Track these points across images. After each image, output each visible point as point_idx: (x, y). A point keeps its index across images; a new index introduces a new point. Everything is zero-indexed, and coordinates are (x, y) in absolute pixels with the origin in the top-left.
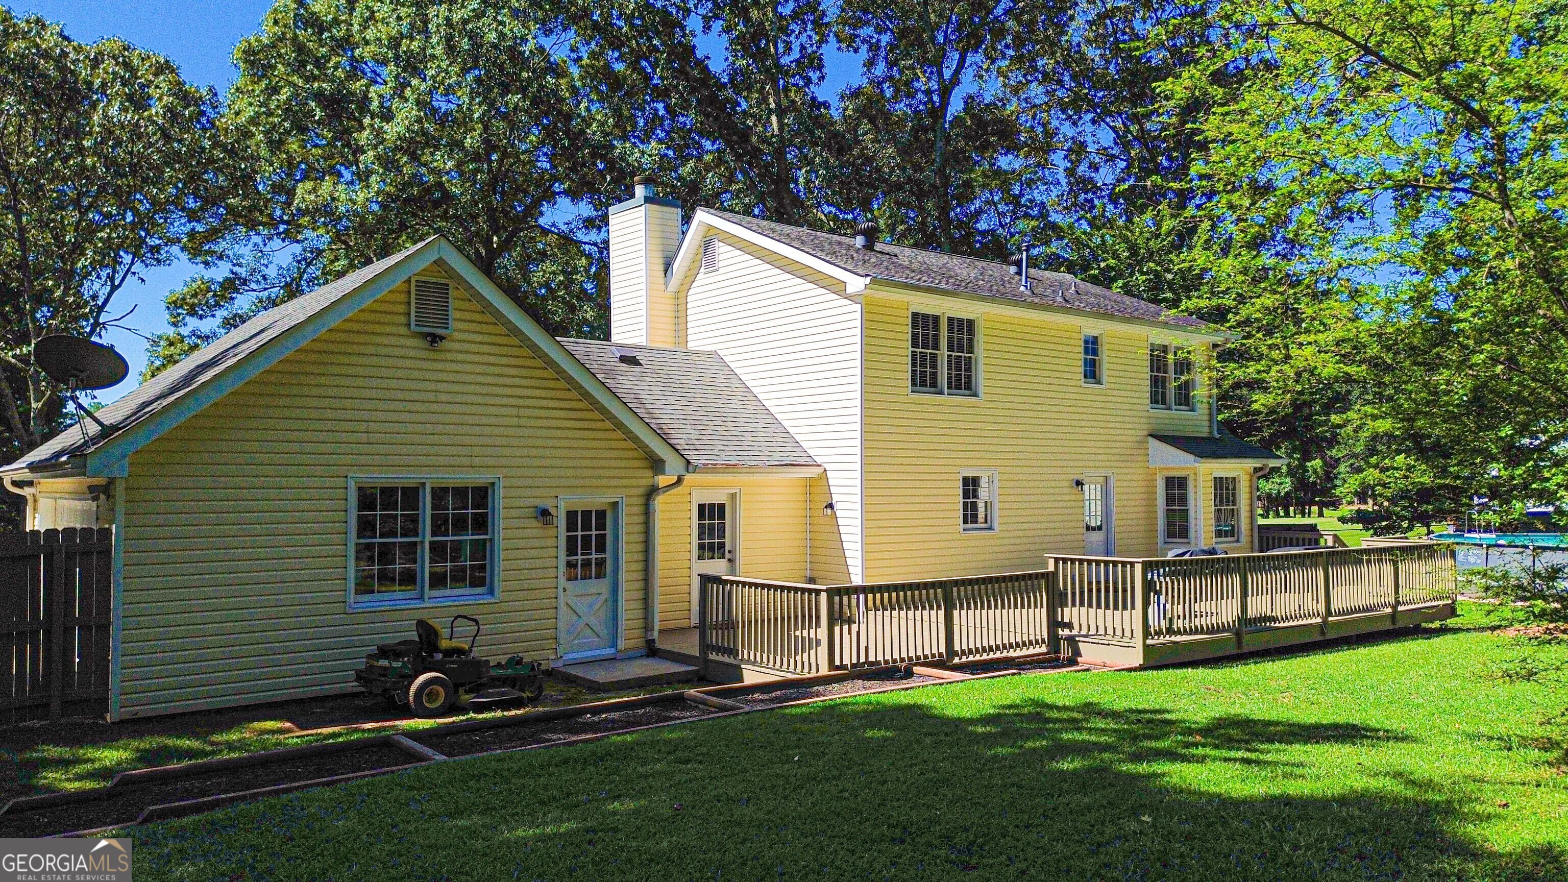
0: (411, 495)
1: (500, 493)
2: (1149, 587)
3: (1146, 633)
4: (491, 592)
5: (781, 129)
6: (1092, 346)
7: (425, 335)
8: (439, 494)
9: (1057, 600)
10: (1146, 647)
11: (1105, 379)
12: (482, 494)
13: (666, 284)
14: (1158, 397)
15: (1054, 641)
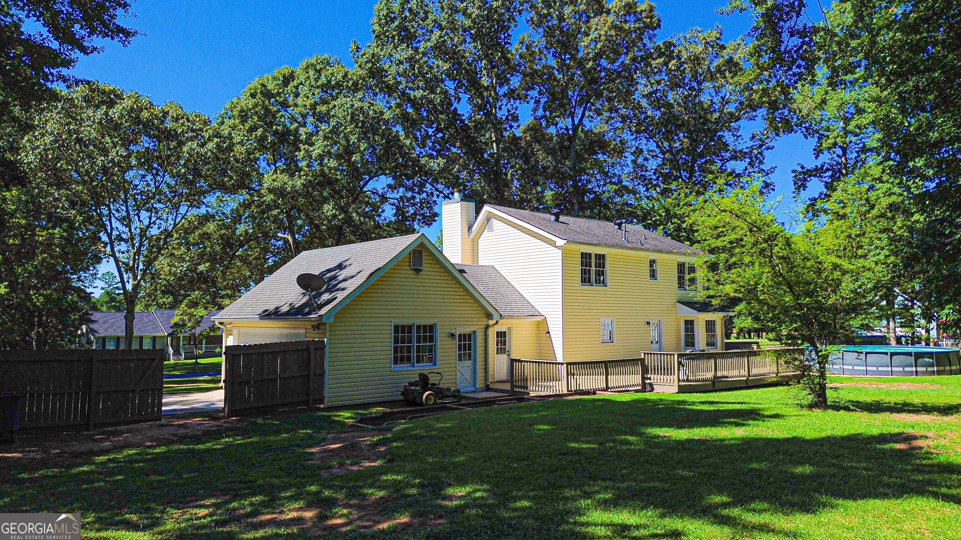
0: (410, 327)
1: (438, 327)
2: (680, 363)
3: (679, 380)
4: (435, 364)
5: (498, 149)
6: (652, 262)
7: (416, 270)
8: (419, 327)
9: (645, 370)
10: (679, 386)
11: (658, 278)
12: (432, 328)
13: (469, 236)
14: (681, 285)
15: (644, 385)
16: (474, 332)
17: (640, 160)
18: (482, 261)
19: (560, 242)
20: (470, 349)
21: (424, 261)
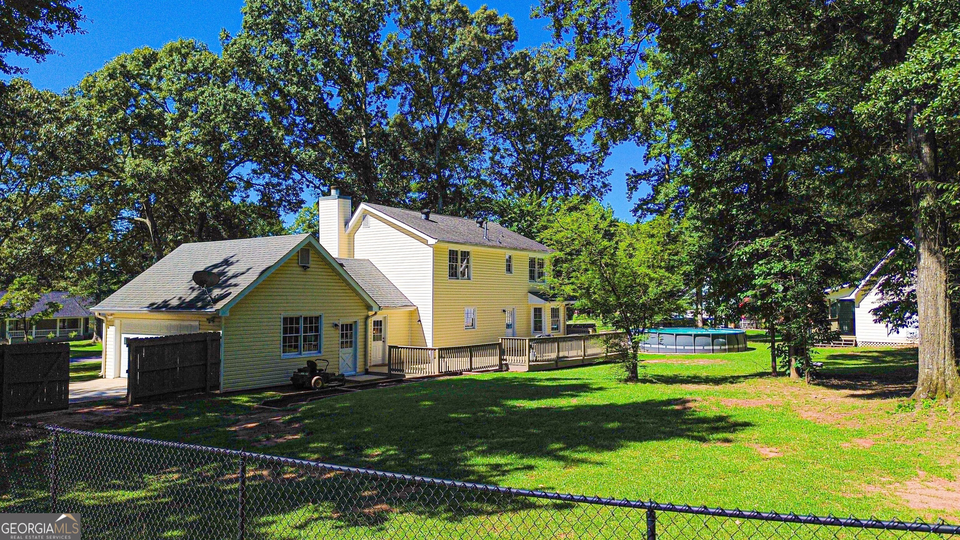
0: (297, 319)
1: (323, 319)
2: (530, 347)
3: (529, 361)
4: (320, 352)
5: (367, 144)
7: (303, 267)
8: (305, 319)
9: (502, 353)
10: (529, 366)
11: (513, 272)
12: (318, 319)
13: (345, 231)
14: (532, 278)
15: (501, 365)
16: (356, 322)
17: (497, 158)
18: (358, 255)
19: (432, 241)
20: (351, 337)
21: (311, 259)
